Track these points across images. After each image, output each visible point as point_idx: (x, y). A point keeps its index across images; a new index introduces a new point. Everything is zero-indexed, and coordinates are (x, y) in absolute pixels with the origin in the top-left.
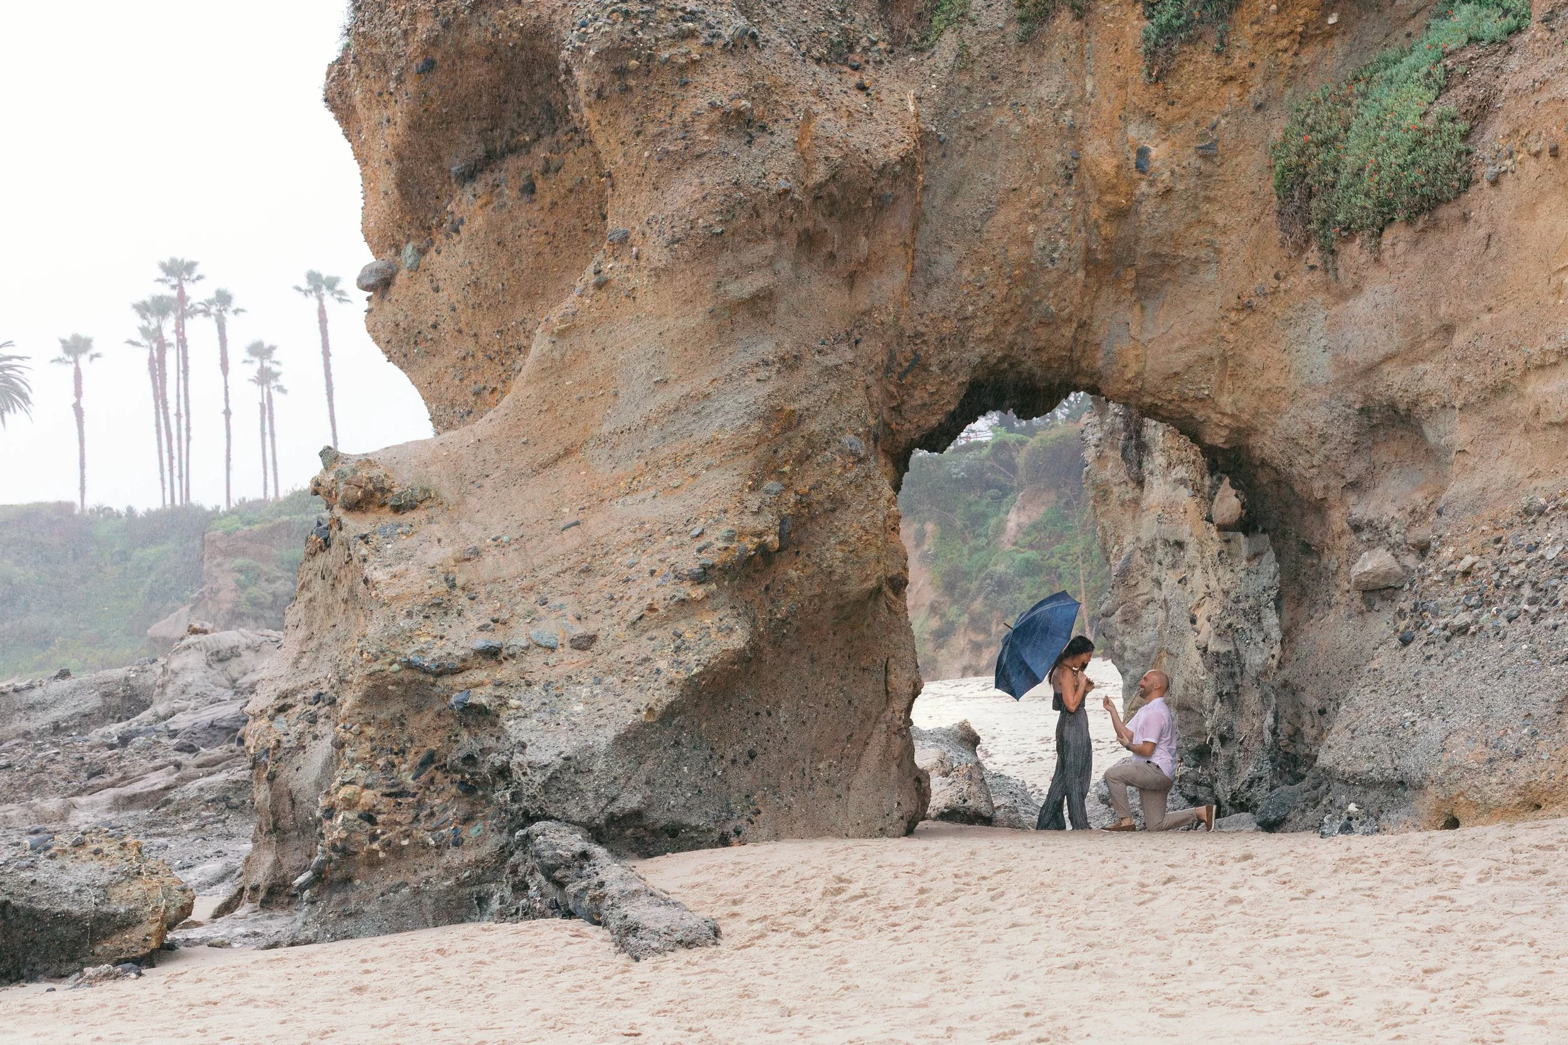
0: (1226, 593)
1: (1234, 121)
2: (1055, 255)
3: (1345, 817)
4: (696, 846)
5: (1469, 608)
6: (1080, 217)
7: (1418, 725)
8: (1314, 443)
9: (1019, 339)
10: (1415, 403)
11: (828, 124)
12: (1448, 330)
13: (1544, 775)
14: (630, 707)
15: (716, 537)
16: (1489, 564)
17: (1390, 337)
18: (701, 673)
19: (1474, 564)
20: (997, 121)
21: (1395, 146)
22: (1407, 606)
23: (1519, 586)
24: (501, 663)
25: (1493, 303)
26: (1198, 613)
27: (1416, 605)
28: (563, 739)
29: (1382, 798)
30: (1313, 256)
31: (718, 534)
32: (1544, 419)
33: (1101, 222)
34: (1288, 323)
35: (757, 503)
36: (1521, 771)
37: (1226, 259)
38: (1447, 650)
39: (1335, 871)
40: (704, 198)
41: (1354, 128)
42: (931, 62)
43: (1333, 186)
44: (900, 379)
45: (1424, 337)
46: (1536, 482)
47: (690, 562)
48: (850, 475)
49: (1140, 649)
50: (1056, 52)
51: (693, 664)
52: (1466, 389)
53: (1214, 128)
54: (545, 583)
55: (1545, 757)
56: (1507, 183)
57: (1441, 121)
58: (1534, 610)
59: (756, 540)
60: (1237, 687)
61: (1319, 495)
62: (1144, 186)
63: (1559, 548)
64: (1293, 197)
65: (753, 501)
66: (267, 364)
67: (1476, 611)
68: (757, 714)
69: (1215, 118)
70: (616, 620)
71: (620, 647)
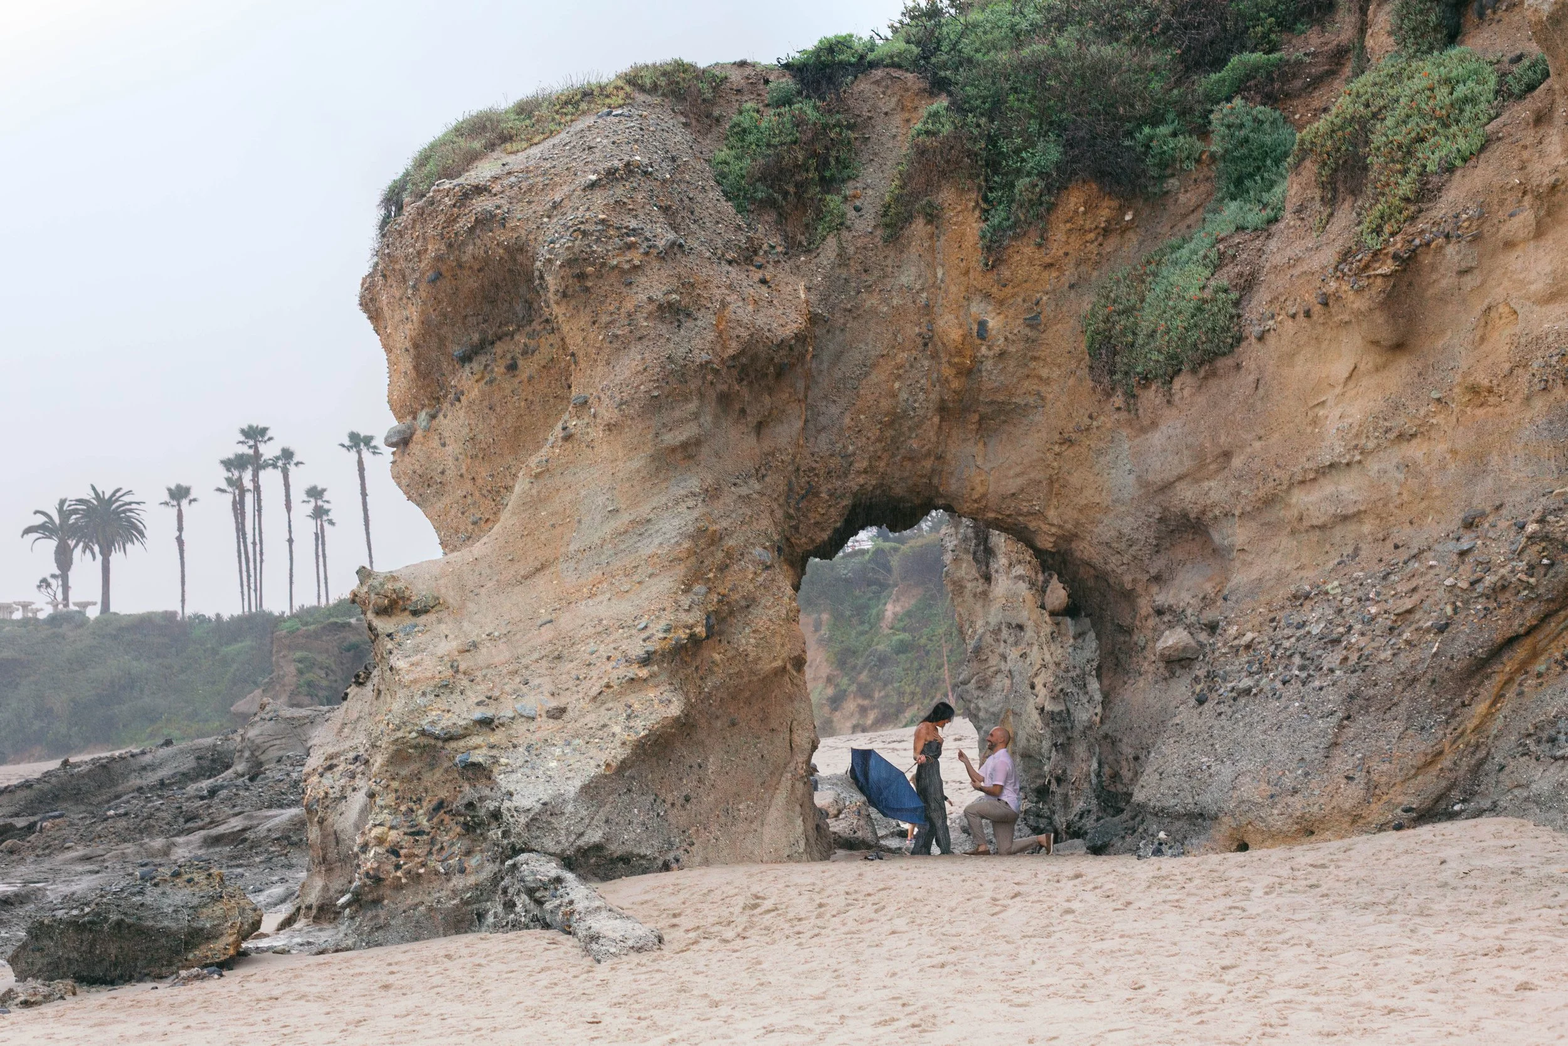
0: (1058, 664)
1: (1053, 297)
2: (916, 405)
3: (1156, 842)
4: (645, 871)
5: (1250, 674)
6: (935, 375)
7: (1213, 768)
8: (1123, 546)
9: (889, 470)
10: (1204, 513)
11: (739, 310)
12: (1227, 455)
13: (1316, 807)
14: (593, 763)
15: (657, 629)
16: (1266, 639)
17: (1181, 462)
18: (647, 736)
19: (1254, 639)
20: (868, 304)
21: (1180, 312)
22: (1201, 673)
23: (1291, 656)
24: (493, 730)
25: (1262, 432)
26: (1036, 681)
27: (1208, 672)
28: (541, 788)
29: (1186, 827)
30: (1118, 400)
31: (659, 627)
32: (1306, 523)
33: (950, 378)
34: (1100, 453)
35: (688, 603)
36: (1297, 803)
37: (1049, 405)
38: (1234, 708)
39: (1149, 887)
40: (645, 369)
41: (1148, 300)
42: (817, 260)
43: (1132, 345)
44: (798, 503)
45: (1208, 461)
46: (1302, 573)
47: (637, 649)
48: (760, 579)
49: (991, 710)
50: (914, 250)
51: (640, 729)
52: (1243, 501)
53: (1037, 304)
54: (527, 668)
55: (1317, 792)
56: (1271, 340)
57: (1216, 292)
58: (1304, 675)
59: (688, 631)
60: (1069, 738)
61: (1129, 586)
62: (984, 349)
63: (1322, 625)
64: (1101, 354)
65: (685, 601)
66: (320, 503)
67: (1257, 677)
68: (691, 767)
69: (1038, 295)
70: (581, 695)
71: (584, 716)
